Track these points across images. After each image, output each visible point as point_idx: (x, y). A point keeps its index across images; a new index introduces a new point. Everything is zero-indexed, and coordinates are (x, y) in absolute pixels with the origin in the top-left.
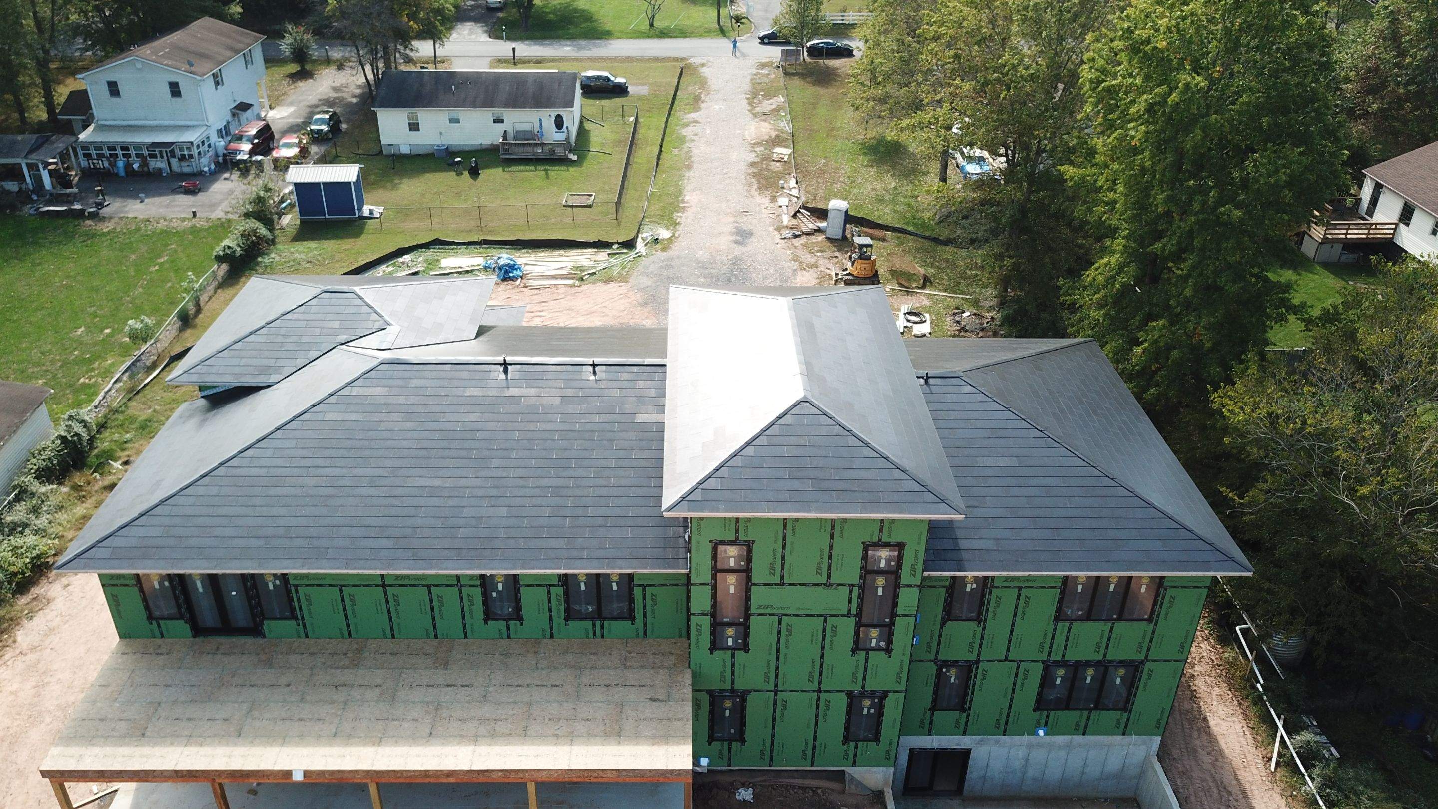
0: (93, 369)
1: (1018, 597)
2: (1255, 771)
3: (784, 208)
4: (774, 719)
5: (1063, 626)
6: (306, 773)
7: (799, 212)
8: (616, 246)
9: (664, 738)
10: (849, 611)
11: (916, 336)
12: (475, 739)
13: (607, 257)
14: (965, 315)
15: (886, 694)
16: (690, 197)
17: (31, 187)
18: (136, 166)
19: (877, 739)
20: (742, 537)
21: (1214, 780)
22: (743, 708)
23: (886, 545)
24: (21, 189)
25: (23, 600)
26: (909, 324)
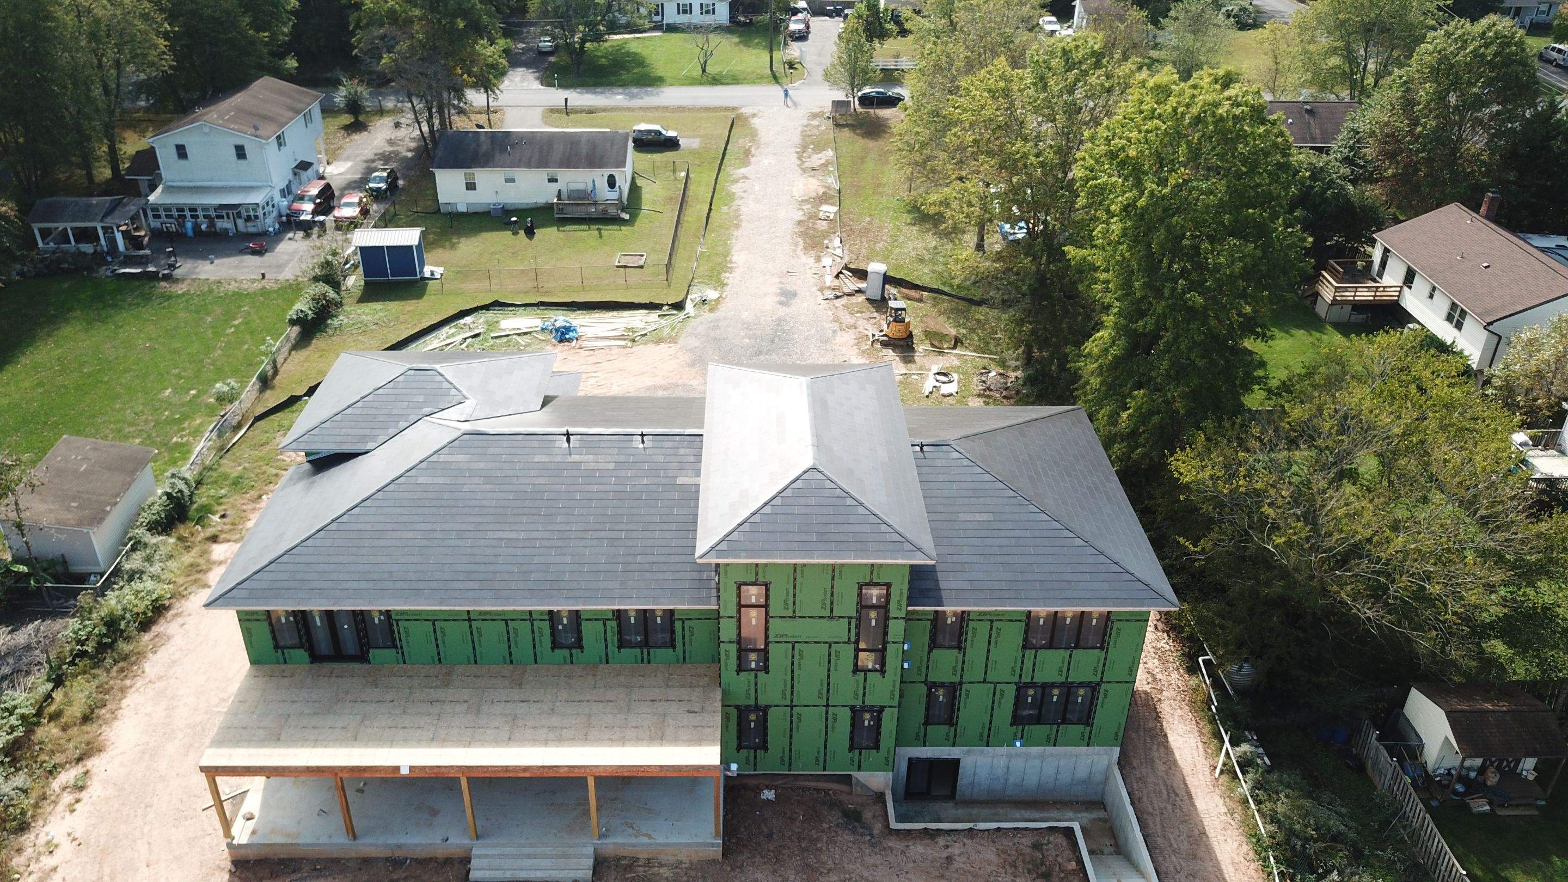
0: (184, 429)
1: (991, 629)
2: (1201, 777)
3: (828, 268)
4: (791, 730)
5: (1030, 653)
6: (411, 768)
7: (841, 272)
8: (666, 308)
9: (698, 740)
10: (849, 639)
11: (944, 396)
12: (546, 743)
13: (658, 319)
14: (991, 375)
15: (882, 708)
16: (739, 257)
17: (105, 249)
18: (204, 227)
19: (877, 747)
20: (761, 579)
21: (1166, 784)
22: (766, 721)
23: (877, 584)
24: (95, 251)
25: (146, 637)
26: (938, 384)
